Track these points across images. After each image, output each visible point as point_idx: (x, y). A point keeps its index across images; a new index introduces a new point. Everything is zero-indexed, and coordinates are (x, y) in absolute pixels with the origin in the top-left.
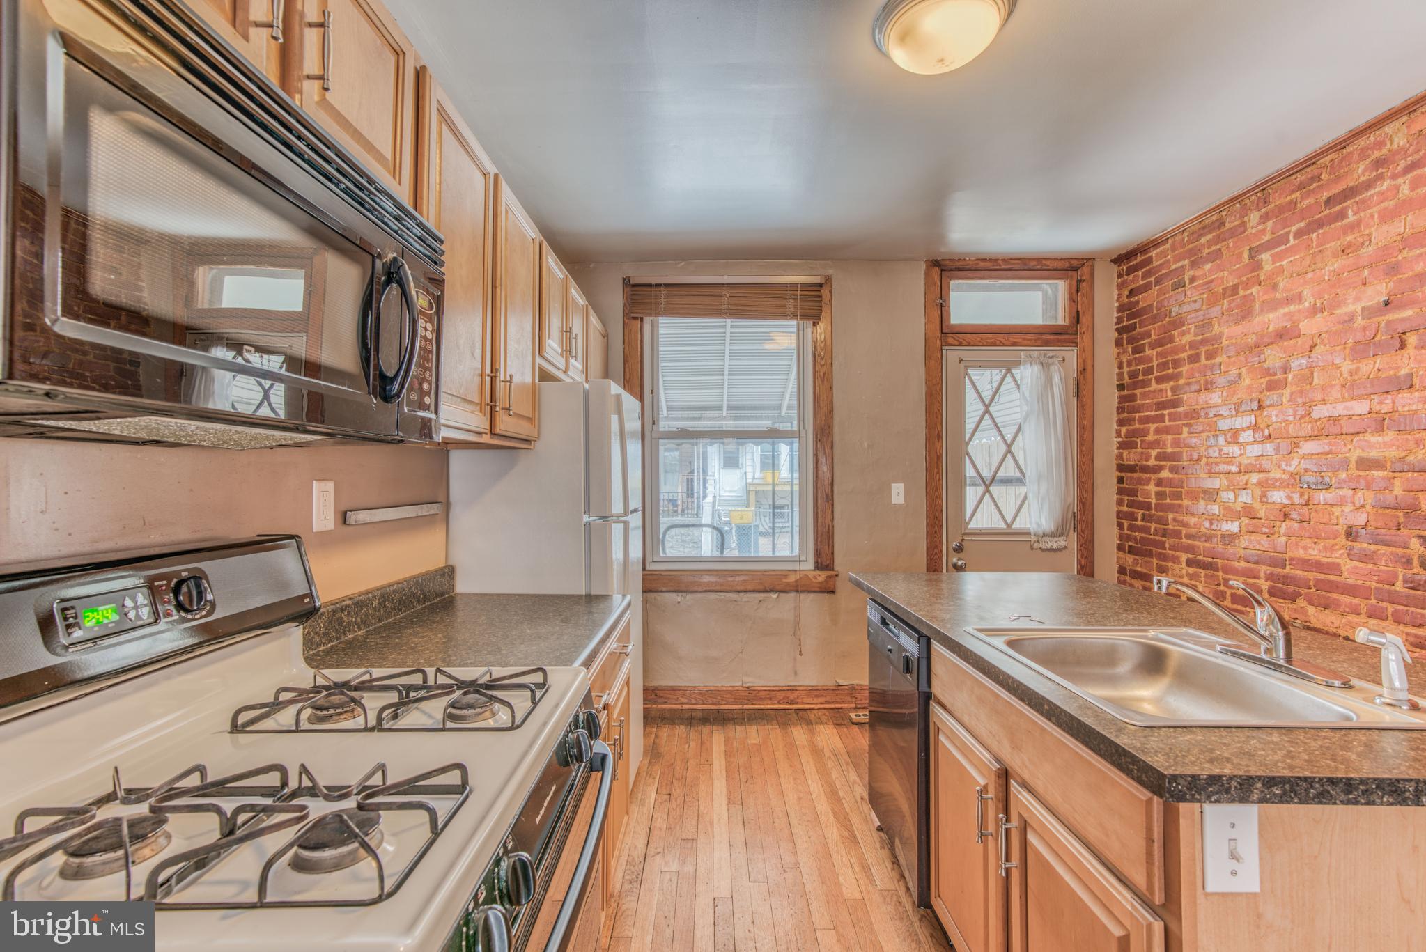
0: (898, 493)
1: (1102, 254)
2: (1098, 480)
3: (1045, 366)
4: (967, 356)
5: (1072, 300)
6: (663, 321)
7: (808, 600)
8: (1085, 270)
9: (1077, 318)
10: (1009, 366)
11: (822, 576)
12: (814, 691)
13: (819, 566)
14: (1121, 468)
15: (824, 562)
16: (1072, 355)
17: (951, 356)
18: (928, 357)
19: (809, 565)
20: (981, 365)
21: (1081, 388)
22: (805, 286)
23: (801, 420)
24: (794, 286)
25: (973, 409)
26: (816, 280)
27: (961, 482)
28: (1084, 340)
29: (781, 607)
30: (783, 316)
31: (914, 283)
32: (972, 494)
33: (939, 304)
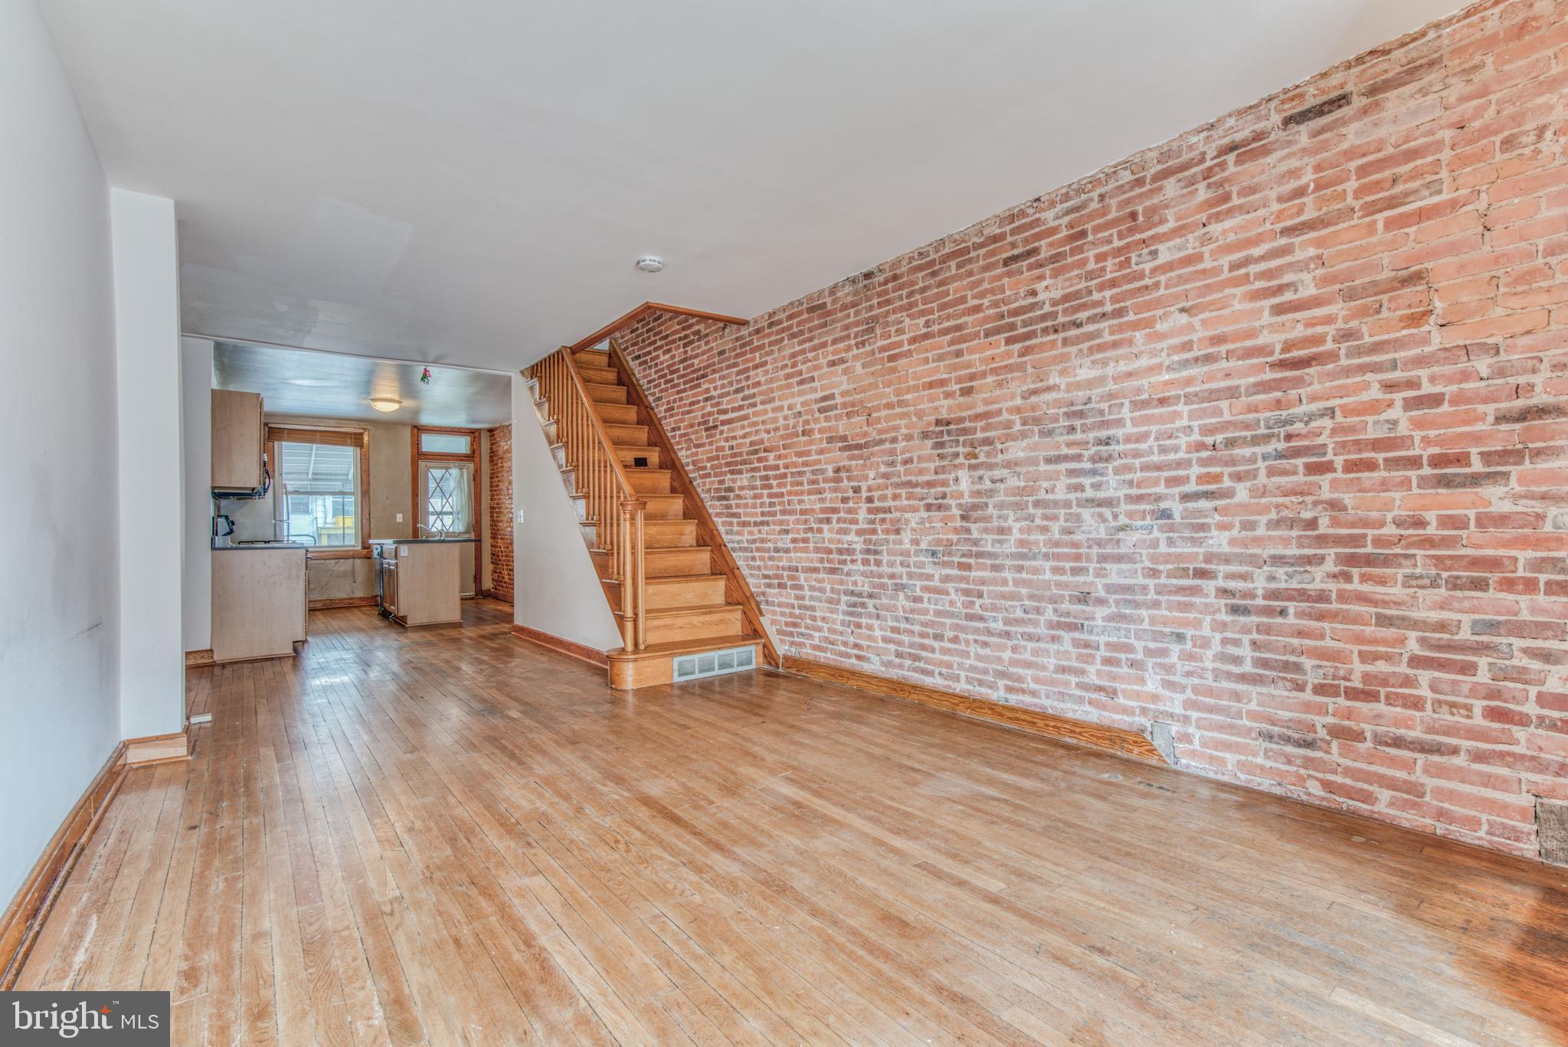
0: (399, 518)
1: (484, 429)
2: (483, 513)
3: (461, 469)
4: (429, 464)
5: (472, 445)
6: (284, 443)
7: (358, 562)
8: (477, 434)
9: (473, 451)
10: (447, 469)
11: (365, 551)
12: (361, 599)
13: (364, 548)
14: (492, 508)
15: (366, 547)
16: (471, 466)
17: (422, 464)
18: (413, 464)
19: (359, 548)
20: (434, 468)
21: (476, 478)
22: (355, 434)
23: (355, 487)
24: (350, 434)
25: (432, 485)
26: (361, 431)
27: (428, 513)
28: (477, 460)
29: (345, 566)
30: (346, 445)
31: (407, 434)
32: (432, 519)
33: (416, 443)
